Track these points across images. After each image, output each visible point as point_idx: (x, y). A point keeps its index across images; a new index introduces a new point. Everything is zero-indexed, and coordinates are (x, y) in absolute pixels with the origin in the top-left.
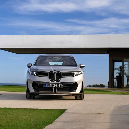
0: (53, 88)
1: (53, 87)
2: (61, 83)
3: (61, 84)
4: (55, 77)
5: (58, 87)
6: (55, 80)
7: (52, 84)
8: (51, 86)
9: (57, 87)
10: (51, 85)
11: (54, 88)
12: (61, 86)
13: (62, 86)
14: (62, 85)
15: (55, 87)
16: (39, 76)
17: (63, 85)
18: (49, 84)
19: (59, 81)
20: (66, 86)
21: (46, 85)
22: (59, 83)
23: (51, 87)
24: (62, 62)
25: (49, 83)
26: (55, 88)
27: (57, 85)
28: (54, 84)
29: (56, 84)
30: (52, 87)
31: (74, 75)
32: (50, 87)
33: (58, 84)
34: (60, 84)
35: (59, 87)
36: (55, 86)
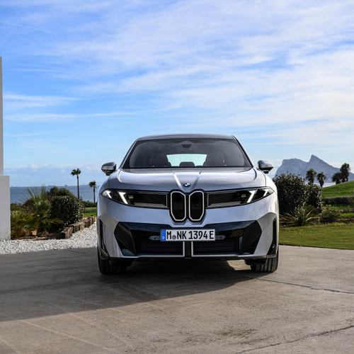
0: (182, 242)
1: (182, 240)
2: (207, 227)
3: (208, 231)
4: (187, 207)
5: (198, 239)
6: (188, 217)
7: (179, 231)
8: (174, 236)
9: (194, 240)
10: (174, 233)
11: (185, 242)
12: (206, 237)
13: (213, 236)
14: (211, 234)
15: (188, 240)
16: (136, 204)
17: (214, 233)
18: (169, 231)
19: (201, 221)
20: (223, 237)
21: (158, 234)
22: (202, 226)
23: (176, 240)
24: (206, 155)
25: (169, 227)
26: (190, 242)
27: (193, 233)
28: (184, 231)
29: (193, 231)
30: (179, 239)
31: (249, 201)
32: (172, 240)
33: (199, 231)
34: (203, 231)
35: (203, 239)
36: (188, 235)
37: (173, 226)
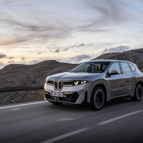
3: (62, 94)
4: (58, 85)
6: (58, 89)
10: (54, 93)
13: (63, 96)
19: (61, 90)
20: (66, 96)
22: (61, 92)
23: (54, 95)
26: (57, 97)
28: (56, 93)
29: (58, 93)
34: (60, 94)
35: (60, 96)
36: (57, 95)
37: (54, 91)
